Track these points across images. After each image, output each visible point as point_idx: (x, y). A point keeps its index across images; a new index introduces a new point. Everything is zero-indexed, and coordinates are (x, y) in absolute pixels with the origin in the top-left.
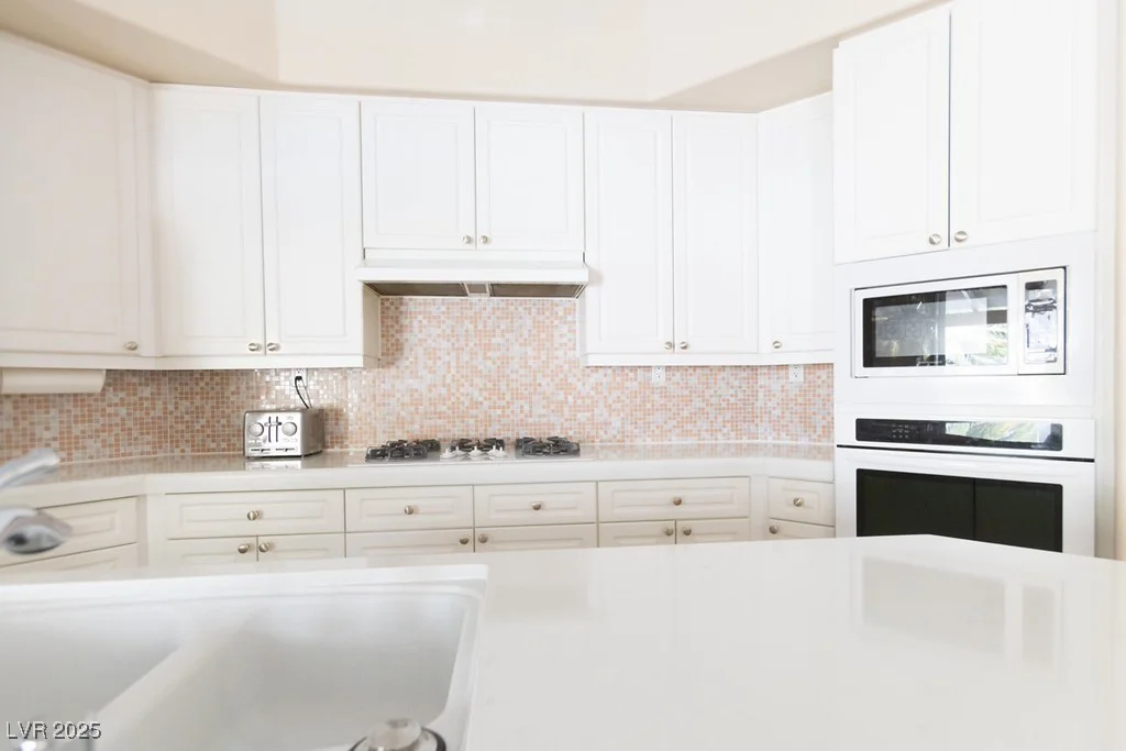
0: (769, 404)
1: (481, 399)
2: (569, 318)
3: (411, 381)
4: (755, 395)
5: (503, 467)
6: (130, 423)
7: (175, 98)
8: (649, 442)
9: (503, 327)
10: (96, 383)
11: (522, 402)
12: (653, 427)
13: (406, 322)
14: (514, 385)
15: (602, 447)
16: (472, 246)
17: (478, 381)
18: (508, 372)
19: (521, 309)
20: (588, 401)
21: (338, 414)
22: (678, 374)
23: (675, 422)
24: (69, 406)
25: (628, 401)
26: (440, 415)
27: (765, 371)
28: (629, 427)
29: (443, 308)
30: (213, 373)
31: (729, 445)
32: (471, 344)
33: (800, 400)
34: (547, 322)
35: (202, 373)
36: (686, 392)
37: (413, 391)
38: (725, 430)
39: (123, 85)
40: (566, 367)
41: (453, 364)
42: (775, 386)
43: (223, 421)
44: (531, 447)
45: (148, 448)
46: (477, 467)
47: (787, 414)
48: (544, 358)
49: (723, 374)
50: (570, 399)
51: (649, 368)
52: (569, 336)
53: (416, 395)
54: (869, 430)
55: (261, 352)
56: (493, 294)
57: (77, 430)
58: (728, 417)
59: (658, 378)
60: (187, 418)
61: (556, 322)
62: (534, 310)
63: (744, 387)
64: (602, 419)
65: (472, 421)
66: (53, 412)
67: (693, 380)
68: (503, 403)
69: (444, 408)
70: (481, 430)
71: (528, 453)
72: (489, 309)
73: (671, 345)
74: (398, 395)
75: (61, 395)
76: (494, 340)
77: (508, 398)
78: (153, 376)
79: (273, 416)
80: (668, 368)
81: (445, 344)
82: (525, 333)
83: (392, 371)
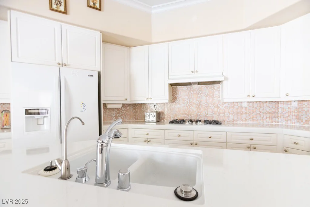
0: (283, 112)
1: (195, 110)
2: (218, 90)
3: (179, 106)
4: (278, 110)
5: (201, 126)
6: (125, 114)
7: (134, 49)
8: (241, 122)
9: (201, 92)
10: (120, 106)
11: (205, 111)
12: (243, 118)
13: (177, 92)
14: (203, 107)
15: (227, 123)
16: (193, 73)
17: (194, 106)
18: (202, 103)
19: (205, 88)
20: (223, 111)
21: (163, 113)
22: (251, 104)
23: (250, 117)
24: (116, 110)
25: (235, 111)
26: (185, 114)
27: (283, 102)
28: (235, 118)
29: (186, 89)
30: (139, 104)
31: (268, 124)
32: (193, 97)
33: (296, 111)
34: (212, 91)
35: (137, 104)
36: (254, 109)
37: (179, 108)
38: (267, 120)
39: (125, 49)
40: (217, 102)
41: (188, 101)
42: (286, 107)
43: (141, 114)
44: (207, 122)
45: (128, 119)
46: (194, 126)
47: (291, 116)
48: (211, 100)
49: (267, 104)
50: (218, 110)
51: (242, 102)
52: (218, 94)
53: (180, 109)
55: (148, 100)
56: (198, 84)
57: (118, 115)
58: (268, 116)
59: (245, 105)
60: (135, 113)
61: (215, 91)
62: (209, 88)
63: (274, 107)
64: (227, 116)
65: (193, 115)
66: (114, 112)
67: (256, 106)
68: (200, 111)
69: (186, 112)
70: (195, 118)
71: (208, 124)
72: (197, 88)
73: (249, 96)
74: (176, 109)
75: (115, 108)
76: (198, 96)
77: (202, 110)
78: (129, 105)
79: (150, 113)
80: (248, 102)
81: (187, 97)
82: (206, 94)
83: (175, 103)
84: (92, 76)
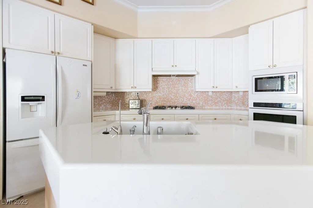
0: (235, 100)
1: (173, 98)
2: (192, 81)
3: (159, 94)
4: (232, 97)
5: (179, 111)
6: (108, 102)
8: (208, 107)
9: (178, 83)
10: (105, 94)
11: (181, 99)
12: (209, 104)
13: (158, 82)
14: (180, 95)
15: (198, 108)
16: (173, 67)
17: (173, 94)
18: (179, 92)
19: (181, 79)
20: (195, 99)
21: (145, 100)
22: (215, 93)
23: (214, 103)
24: (99, 98)
25: (204, 99)
26: (165, 101)
27: (234, 92)
28: (204, 104)
29: (166, 79)
30: (122, 92)
31: (226, 108)
32: (171, 87)
33: (242, 99)
34: (187, 82)
35: (120, 92)
36: (216, 97)
37: (159, 96)
38: (225, 105)
40: (191, 91)
41: (168, 90)
42: (236, 96)
43: (124, 102)
44: (182, 108)
46: (173, 111)
47: (239, 101)
48: (186, 89)
49: (225, 93)
50: (192, 98)
51: (208, 92)
52: (192, 85)
53: (160, 97)
54: (256, 105)
55: (133, 88)
56: (176, 76)
57: (100, 103)
58: (226, 102)
59: (210, 94)
60: (117, 101)
61: (189, 82)
62: (184, 80)
63: (229, 96)
64: (198, 102)
65: (171, 102)
66: (97, 99)
67: (218, 94)
68: (177, 99)
69: (166, 100)
70: (173, 104)
72: (175, 79)
73: (214, 87)
74: (157, 97)
75: (98, 96)
76: (176, 86)
77: (179, 98)
79: (135, 101)
80: (212, 92)
81: (166, 87)
82: (182, 84)
83: (156, 92)
84: (86, 65)
